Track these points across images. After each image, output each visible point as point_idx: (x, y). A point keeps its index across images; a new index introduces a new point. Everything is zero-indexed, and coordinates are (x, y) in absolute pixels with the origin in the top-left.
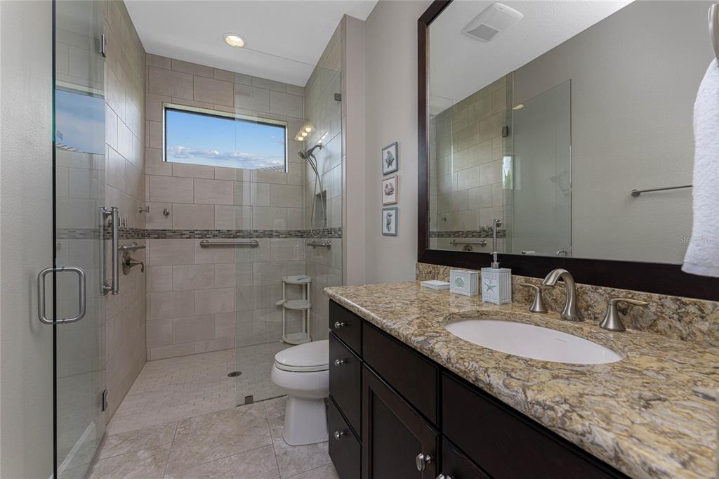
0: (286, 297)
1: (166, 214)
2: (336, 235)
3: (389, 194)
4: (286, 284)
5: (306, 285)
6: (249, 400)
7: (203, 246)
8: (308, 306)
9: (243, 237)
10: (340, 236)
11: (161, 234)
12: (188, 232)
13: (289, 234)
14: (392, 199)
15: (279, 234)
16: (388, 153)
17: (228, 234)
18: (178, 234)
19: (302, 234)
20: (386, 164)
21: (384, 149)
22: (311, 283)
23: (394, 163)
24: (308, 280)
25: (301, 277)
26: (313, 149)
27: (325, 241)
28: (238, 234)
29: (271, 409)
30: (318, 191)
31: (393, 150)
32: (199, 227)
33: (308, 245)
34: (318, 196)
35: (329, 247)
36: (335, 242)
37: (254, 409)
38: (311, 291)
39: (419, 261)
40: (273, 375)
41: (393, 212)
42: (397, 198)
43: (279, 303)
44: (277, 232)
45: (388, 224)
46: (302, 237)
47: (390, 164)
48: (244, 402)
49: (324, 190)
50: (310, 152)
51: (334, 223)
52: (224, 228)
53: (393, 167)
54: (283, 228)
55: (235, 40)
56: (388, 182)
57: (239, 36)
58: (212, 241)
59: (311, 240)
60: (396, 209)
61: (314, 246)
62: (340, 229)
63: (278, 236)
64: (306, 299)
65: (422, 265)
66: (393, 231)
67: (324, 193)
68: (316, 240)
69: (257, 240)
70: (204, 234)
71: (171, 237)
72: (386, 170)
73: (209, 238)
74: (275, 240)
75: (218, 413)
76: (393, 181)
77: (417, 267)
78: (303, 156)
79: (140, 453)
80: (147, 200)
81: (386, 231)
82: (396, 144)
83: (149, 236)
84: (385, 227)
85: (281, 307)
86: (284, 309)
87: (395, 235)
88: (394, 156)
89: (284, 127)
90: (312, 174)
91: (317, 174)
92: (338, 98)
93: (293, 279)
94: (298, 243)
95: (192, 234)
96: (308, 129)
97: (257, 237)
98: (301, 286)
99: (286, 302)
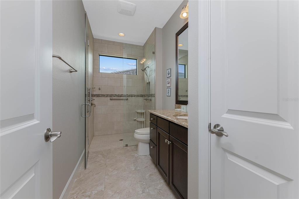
0: (137, 117)
1: (100, 89)
2: (153, 96)
3: (168, 84)
4: (137, 112)
5: (144, 113)
6: (127, 146)
7: (111, 99)
8: (144, 120)
9: (123, 97)
10: (154, 97)
11: (98, 96)
12: (106, 95)
13: (138, 96)
14: (169, 85)
15: (135, 96)
16: (168, 71)
17: (118, 96)
18: (103, 96)
19: (142, 96)
20: (168, 75)
21: (167, 70)
22: (145, 112)
23: (170, 74)
24: (144, 111)
25: (142, 110)
26: (146, 68)
27: (150, 98)
28: (121, 96)
29: (133, 148)
30: (148, 82)
31: (169, 70)
32: (109, 93)
33: (145, 99)
34: (148, 83)
35: (151, 100)
36: (153, 98)
37: (128, 148)
38: (145, 115)
39: (176, 104)
40: (134, 135)
41: (169, 89)
42: (170, 85)
43: (134, 119)
44: (134, 95)
45: (168, 93)
46: (142, 97)
47: (169, 75)
48: (125, 146)
49: (149, 81)
50: (145, 69)
51: (152, 92)
52: (117, 94)
53: (169, 76)
54: (135, 94)
55: (122, 34)
56: (168, 80)
57: (122, 33)
58: (113, 98)
59: (145, 98)
60: (170, 88)
61: (146, 100)
62: (154, 94)
63: (134, 97)
64: (144, 118)
65: (177, 105)
66: (169, 95)
67: (149, 83)
68: (147, 98)
69: (128, 98)
70: (111, 96)
71: (101, 97)
72: (168, 76)
73: (112, 97)
74: (133, 98)
75: (118, 148)
76: (169, 80)
77: (175, 105)
78: (142, 70)
79: (99, 155)
80: (94, 85)
81: (168, 95)
82: (170, 69)
83: (94, 96)
84: (167, 94)
85: (135, 120)
86: (136, 121)
87: (170, 96)
88: (170, 72)
89: (136, 59)
90: (146, 76)
91: (147, 76)
92: (154, 53)
93: (139, 111)
94: (141, 99)
95: (107, 96)
96: (144, 60)
97: (128, 97)
98: (142, 113)
99: (137, 119)
